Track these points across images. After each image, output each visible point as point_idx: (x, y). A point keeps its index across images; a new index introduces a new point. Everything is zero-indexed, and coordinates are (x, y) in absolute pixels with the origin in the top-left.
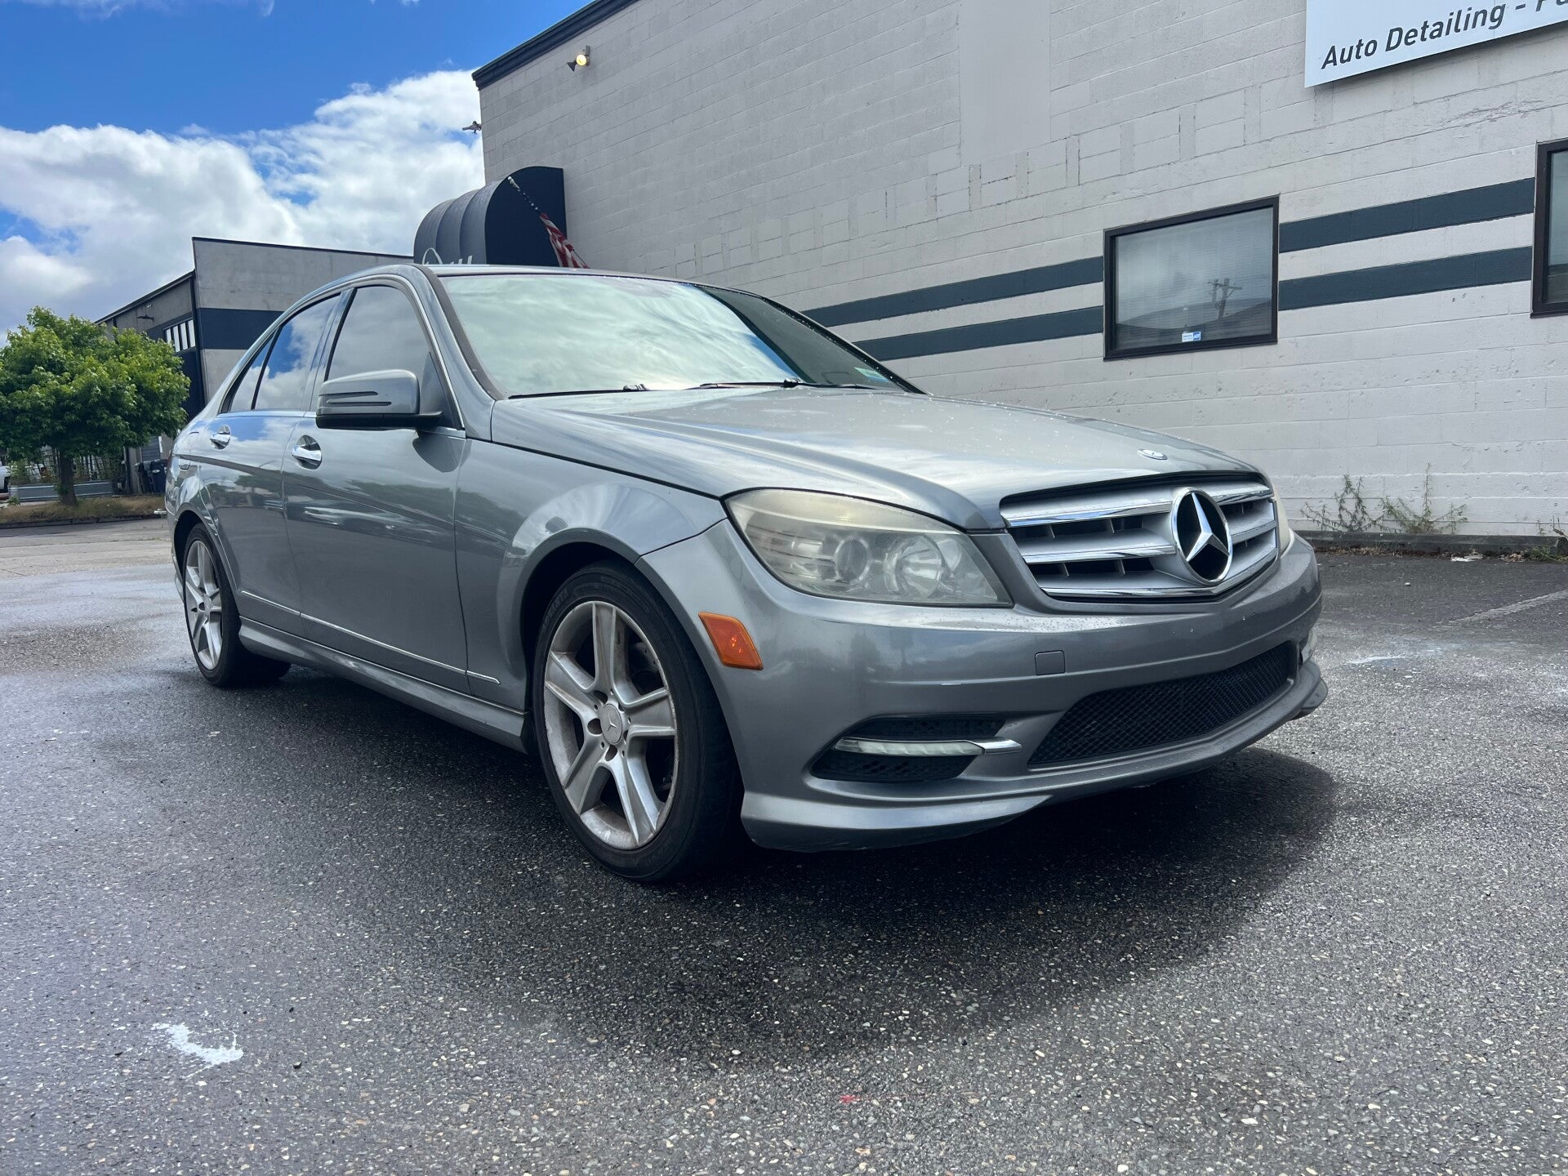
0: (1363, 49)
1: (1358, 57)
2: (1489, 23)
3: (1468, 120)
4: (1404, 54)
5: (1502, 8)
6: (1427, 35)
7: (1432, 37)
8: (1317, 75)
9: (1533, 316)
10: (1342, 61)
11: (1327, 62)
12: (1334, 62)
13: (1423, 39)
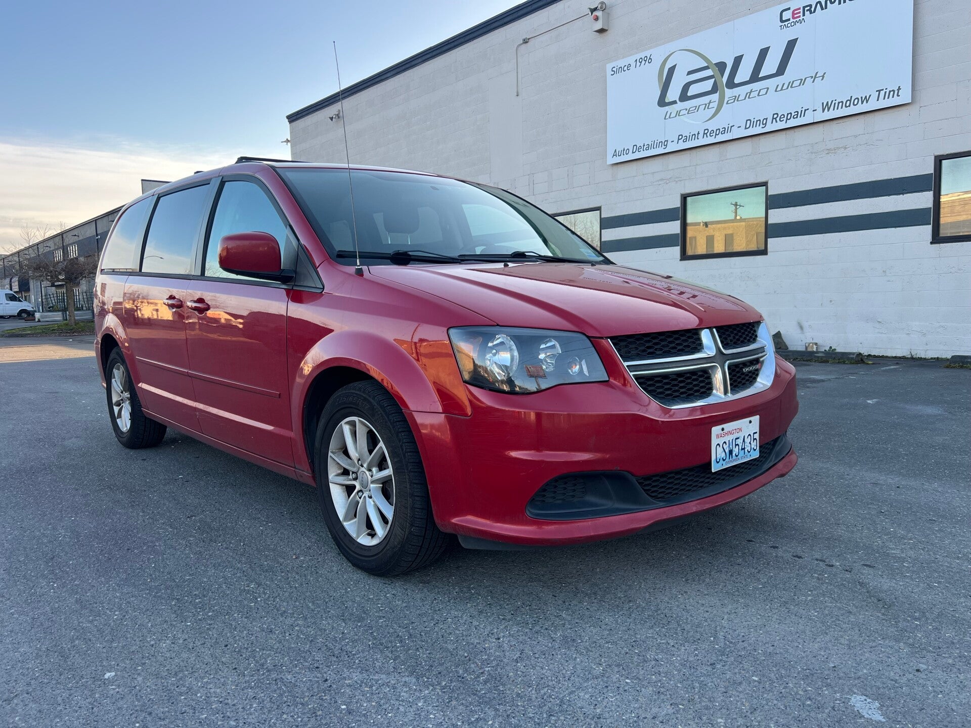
0: (625, 151)
1: (624, 155)
2: (663, 147)
3: (660, 183)
4: (638, 155)
5: (667, 141)
6: (645, 149)
7: (646, 150)
8: (611, 160)
9: (681, 260)
10: (619, 156)
11: (614, 155)
12: (616, 155)
13: (643, 150)
